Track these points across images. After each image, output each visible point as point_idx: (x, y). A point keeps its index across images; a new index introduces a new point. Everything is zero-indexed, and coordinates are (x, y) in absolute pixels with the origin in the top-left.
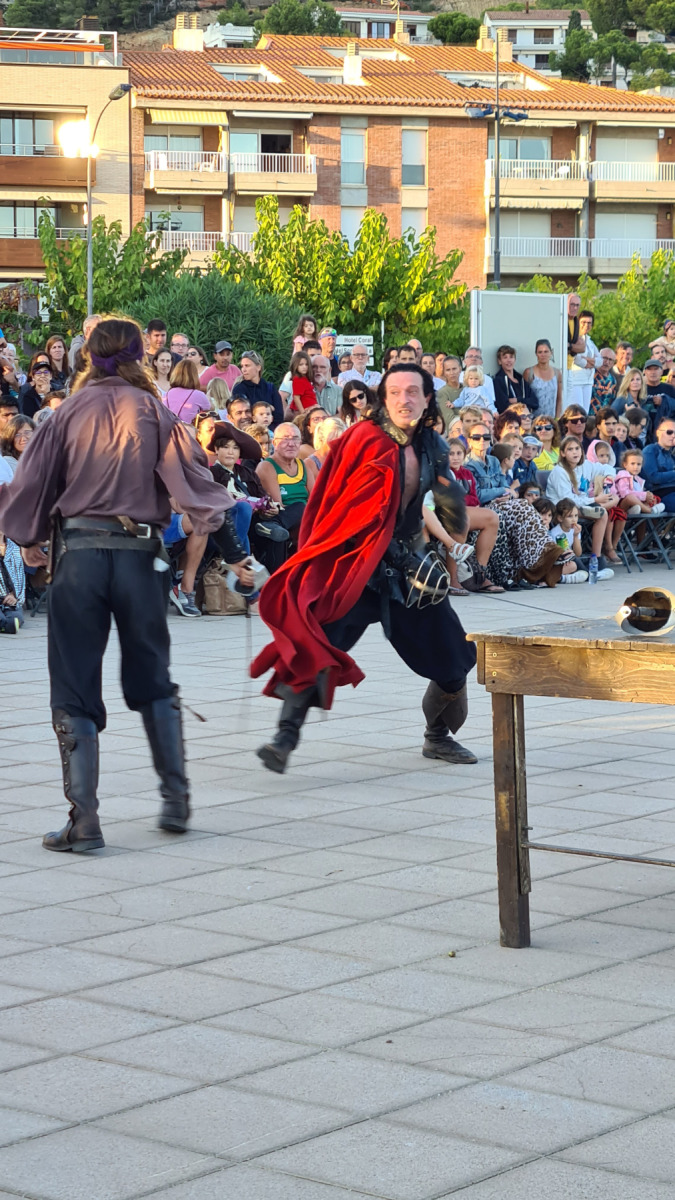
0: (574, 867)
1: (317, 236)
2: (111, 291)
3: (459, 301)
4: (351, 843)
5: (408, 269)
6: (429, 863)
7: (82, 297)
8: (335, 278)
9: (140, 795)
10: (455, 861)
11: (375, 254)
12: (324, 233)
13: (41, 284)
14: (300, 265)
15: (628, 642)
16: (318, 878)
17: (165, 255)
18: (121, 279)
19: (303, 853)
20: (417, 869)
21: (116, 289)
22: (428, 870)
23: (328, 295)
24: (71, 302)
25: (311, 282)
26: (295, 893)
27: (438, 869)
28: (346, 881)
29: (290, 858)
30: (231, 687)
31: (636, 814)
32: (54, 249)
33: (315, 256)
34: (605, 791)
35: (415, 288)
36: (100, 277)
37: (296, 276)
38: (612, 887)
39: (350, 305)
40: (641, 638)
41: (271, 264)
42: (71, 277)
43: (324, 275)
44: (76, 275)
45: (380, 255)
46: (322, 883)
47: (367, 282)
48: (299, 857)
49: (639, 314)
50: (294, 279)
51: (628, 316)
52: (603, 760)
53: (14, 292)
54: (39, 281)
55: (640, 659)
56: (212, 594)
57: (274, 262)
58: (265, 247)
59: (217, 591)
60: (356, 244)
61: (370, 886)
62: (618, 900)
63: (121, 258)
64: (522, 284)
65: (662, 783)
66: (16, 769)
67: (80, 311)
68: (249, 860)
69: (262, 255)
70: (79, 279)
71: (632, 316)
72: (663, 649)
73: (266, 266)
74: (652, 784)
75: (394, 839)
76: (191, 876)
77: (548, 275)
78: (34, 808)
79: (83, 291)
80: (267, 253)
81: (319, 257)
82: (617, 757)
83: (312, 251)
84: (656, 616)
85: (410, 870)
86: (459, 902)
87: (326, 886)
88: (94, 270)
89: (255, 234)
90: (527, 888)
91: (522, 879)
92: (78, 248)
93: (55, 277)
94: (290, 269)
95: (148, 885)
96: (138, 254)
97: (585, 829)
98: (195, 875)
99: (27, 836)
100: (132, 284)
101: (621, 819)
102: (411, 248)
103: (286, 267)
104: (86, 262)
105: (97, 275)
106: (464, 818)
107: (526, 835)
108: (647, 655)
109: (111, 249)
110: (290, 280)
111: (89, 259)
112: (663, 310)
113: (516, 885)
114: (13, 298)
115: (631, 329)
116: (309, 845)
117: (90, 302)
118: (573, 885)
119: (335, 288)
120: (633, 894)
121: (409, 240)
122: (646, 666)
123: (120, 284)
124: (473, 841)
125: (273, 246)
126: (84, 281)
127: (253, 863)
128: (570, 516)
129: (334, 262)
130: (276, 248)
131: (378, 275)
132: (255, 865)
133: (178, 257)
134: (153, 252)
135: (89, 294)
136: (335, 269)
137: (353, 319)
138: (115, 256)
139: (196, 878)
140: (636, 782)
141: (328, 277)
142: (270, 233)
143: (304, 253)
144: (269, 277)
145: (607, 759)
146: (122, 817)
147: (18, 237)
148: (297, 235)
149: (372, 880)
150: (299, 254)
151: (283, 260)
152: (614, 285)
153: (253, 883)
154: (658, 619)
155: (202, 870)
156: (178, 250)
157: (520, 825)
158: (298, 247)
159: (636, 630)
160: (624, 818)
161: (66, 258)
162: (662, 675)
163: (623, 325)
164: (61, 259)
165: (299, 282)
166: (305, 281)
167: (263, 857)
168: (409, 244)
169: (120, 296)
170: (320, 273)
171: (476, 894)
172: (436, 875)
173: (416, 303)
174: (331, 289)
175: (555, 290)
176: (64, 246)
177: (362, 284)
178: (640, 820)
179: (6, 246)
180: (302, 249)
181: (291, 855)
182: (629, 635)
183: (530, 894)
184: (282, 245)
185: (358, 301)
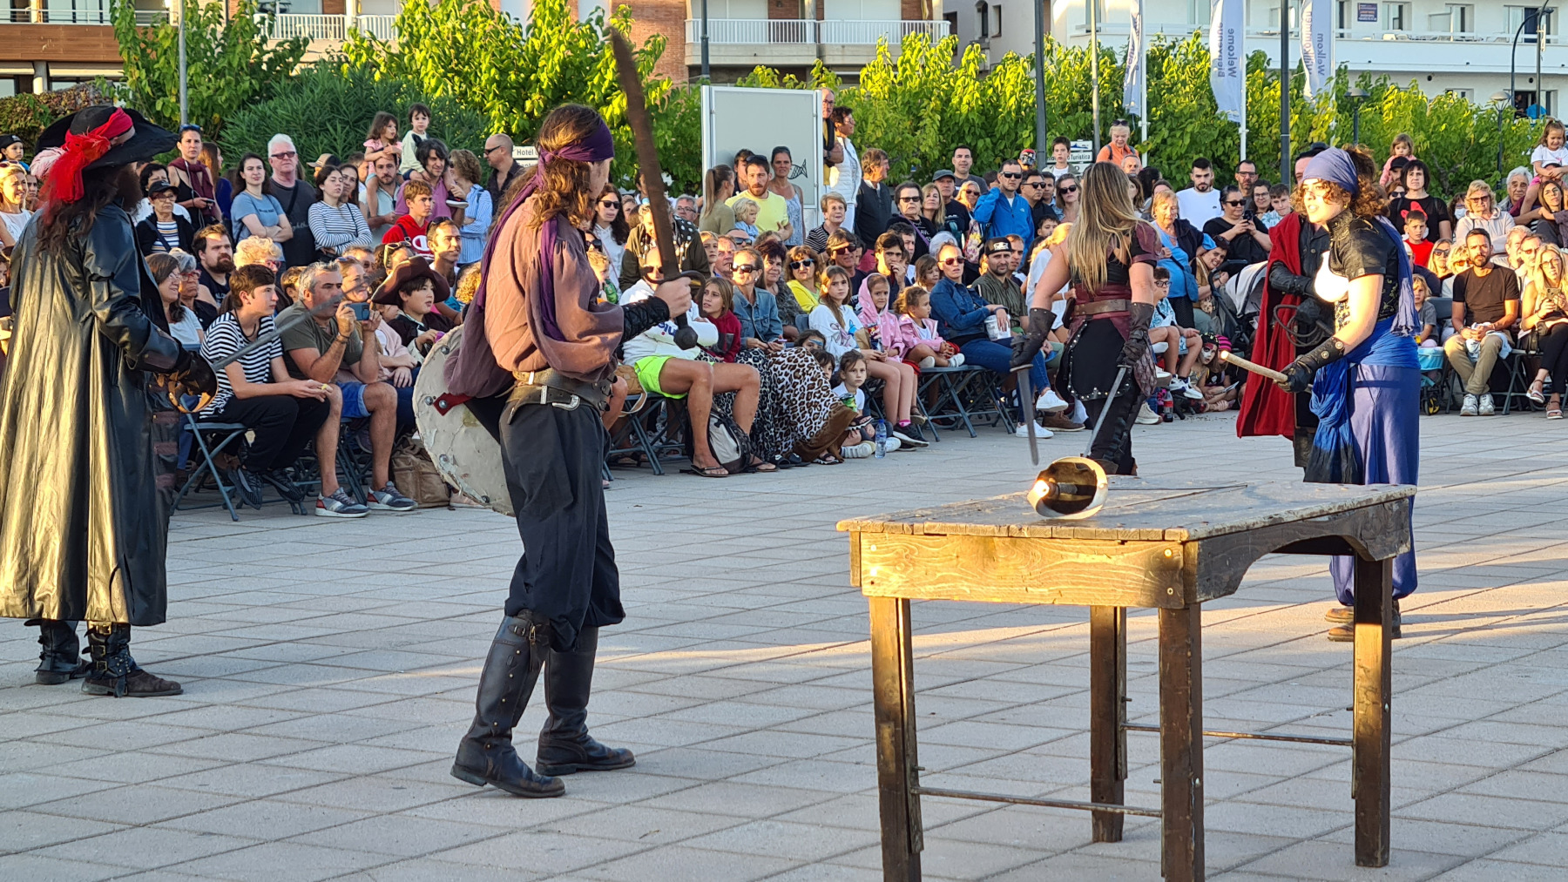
0: (953, 817)
1: (479, 19)
2: (211, 92)
3: (663, 101)
4: (661, 795)
5: (598, 60)
6: (767, 818)
7: (173, 100)
8: (503, 72)
9: (370, 742)
10: (800, 814)
11: (554, 42)
12: (489, 14)
13: (116, 84)
14: (457, 57)
15: (1049, 527)
16: (630, 841)
17: (280, 44)
18: (224, 76)
19: (602, 810)
20: (754, 825)
21: (216, 90)
22: (768, 827)
23: (495, 94)
24: (159, 107)
25: (472, 78)
26: (605, 862)
27: (780, 826)
28: (668, 844)
29: (588, 817)
30: (455, 600)
31: (1012, 747)
32: (134, 38)
33: (477, 45)
34: (965, 719)
35: (606, 84)
36: (196, 74)
37: (452, 70)
38: (1006, 841)
39: (523, 108)
40: (1063, 522)
41: (419, 56)
42: (157, 74)
43: (489, 70)
44: (164, 71)
45: (560, 43)
46: (636, 848)
47: (543, 77)
48: (599, 814)
49: (889, 115)
50: (450, 75)
51: (875, 117)
52: (953, 680)
53: (82, 94)
54: (116, 79)
55: (1063, 549)
56: (404, 481)
57: (424, 53)
58: (411, 34)
59: (410, 477)
60: (529, 29)
61: (700, 849)
62: (1020, 857)
63: (219, 49)
64: (739, 79)
65: (1036, 707)
66: (200, 712)
67: (170, 119)
68: (536, 821)
69: (407, 44)
70: (169, 77)
71: (880, 117)
72: (1092, 537)
73: (413, 58)
74: (1023, 709)
75: (714, 788)
76: (465, 844)
77: (773, 67)
78: (237, 763)
79: (174, 92)
80: (414, 40)
81: (481, 47)
82: (968, 675)
83: (473, 37)
84: (1078, 494)
85: (746, 827)
86: (818, 866)
87: (642, 851)
88: (188, 66)
89: (397, 17)
90: (919, 846)
91: (912, 834)
92: (166, 36)
93: (137, 74)
94: (443, 60)
95: (412, 858)
96: (245, 43)
97: (953, 768)
98: (470, 843)
99: (237, 800)
100: (238, 82)
101: (996, 754)
102: (600, 33)
103: (439, 58)
104: (177, 53)
105: (192, 71)
106: (796, 759)
107: (917, 778)
108: (1074, 544)
109: (209, 37)
110: (445, 75)
111: (181, 51)
112: (918, 109)
113: (905, 842)
114: (80, 101)
115: (879, 134)
116: (607, 800)
117: (183, 106)
118: (958, 840)
119: (503, 85)
120: (1036, 849)
121: (597, 24)
122: (1071, 557)
123: (222, 83)
124: (816, 788)
125: (422, 33)
126: (174, 79)
127: (541, 825)
128: (854, 370)
129: (501, 53)
130: (426, 35)
131: (558, 68)
132: (544, 828)
133: (297, 47)
134: (264, 40)
135: (182, 96)
136: (502, 62)
137: (527, 124)
138: (213, 46)
139: (473, 847)
140: (1001, 707)
141: (493, 71)
142: (418, 16)
143: (462, 41)
144: (418, 72)
145: (957, 680)
146: (358, 771)
147: (78, 23)
148: (452, 18)
149: (701, 843)
150: (455, 41)
151: (435, 49)
152: (855, 79)
153: (548, 851)
154: (1080, 498)
155: (478, 837)
156: (297, 39)
157: (908, 766)
158: (454, 33)
159: (1053, 512)
160: (1000, 753)
161: (149, 51)
162: (1093, 569)
163: (870, 128)
164: (143, 51)
165: (456, 79)
166: (466, 79)
167: (553, 816)
168: (597, 28)
169: (224, 98)
170: (484, 67)
171: (837, 856)
172: (781, 834)
173: (608, 103)
174: (498, 87)
175: (783, 85)
176: (146, 33)
177: (538, 80)
178: (1020, 755)
179: (62, 34)
180: (459, 36)
181: (587, 813)
182: (1046, 518)
183: (922, 853)
184: (434, 30)
185: (534, 102)
